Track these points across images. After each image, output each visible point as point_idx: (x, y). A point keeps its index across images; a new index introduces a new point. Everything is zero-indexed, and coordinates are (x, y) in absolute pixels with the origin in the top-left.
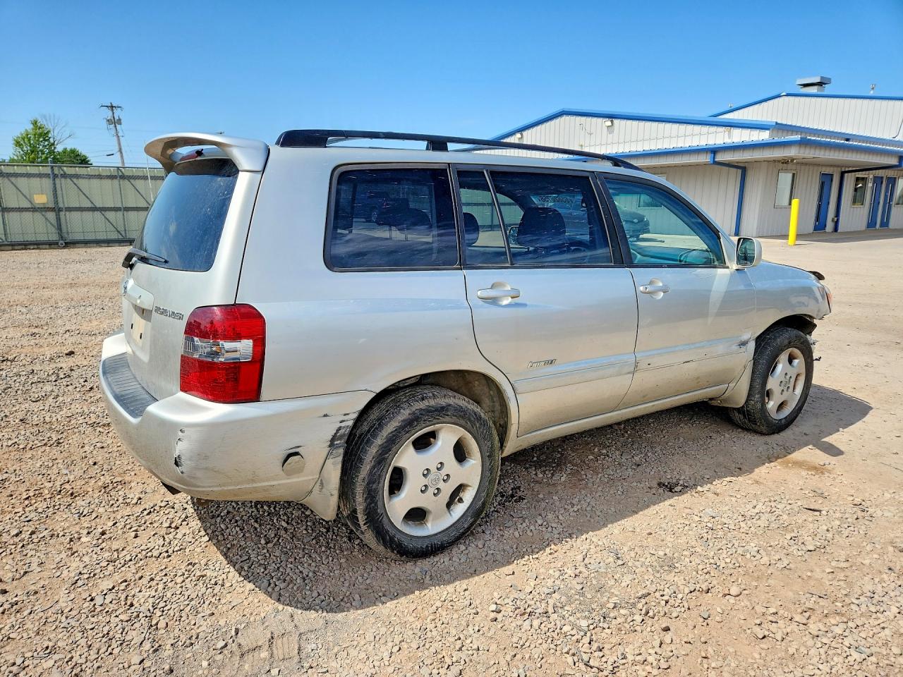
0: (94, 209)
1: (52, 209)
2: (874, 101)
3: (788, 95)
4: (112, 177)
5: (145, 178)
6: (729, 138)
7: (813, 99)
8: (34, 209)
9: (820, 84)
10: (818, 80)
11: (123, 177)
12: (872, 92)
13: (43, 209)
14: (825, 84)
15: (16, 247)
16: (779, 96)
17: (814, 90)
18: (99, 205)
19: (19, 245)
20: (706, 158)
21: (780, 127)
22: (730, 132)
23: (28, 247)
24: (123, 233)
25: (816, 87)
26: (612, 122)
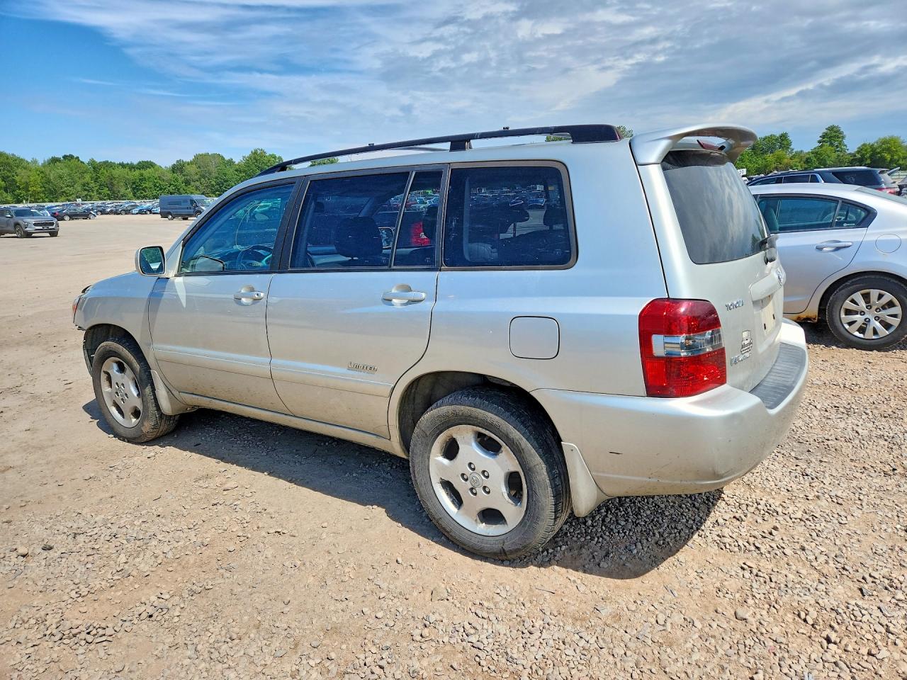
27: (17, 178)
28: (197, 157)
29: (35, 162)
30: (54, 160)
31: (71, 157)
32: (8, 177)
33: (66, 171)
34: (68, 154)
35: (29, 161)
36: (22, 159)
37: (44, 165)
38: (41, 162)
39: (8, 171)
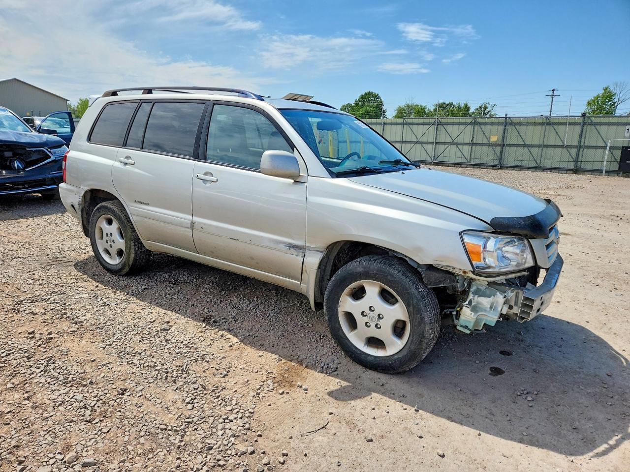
0: (524, 146)
1: (499, 145)
4: (542, 124)
5: (565, 124)
8: (489, 145)
11: (549, 124)
13: (495, 145)
15: (475, 167)
18: (527, 143)
19: (478, 165)
23: (481, 167)
24: (538, 162)
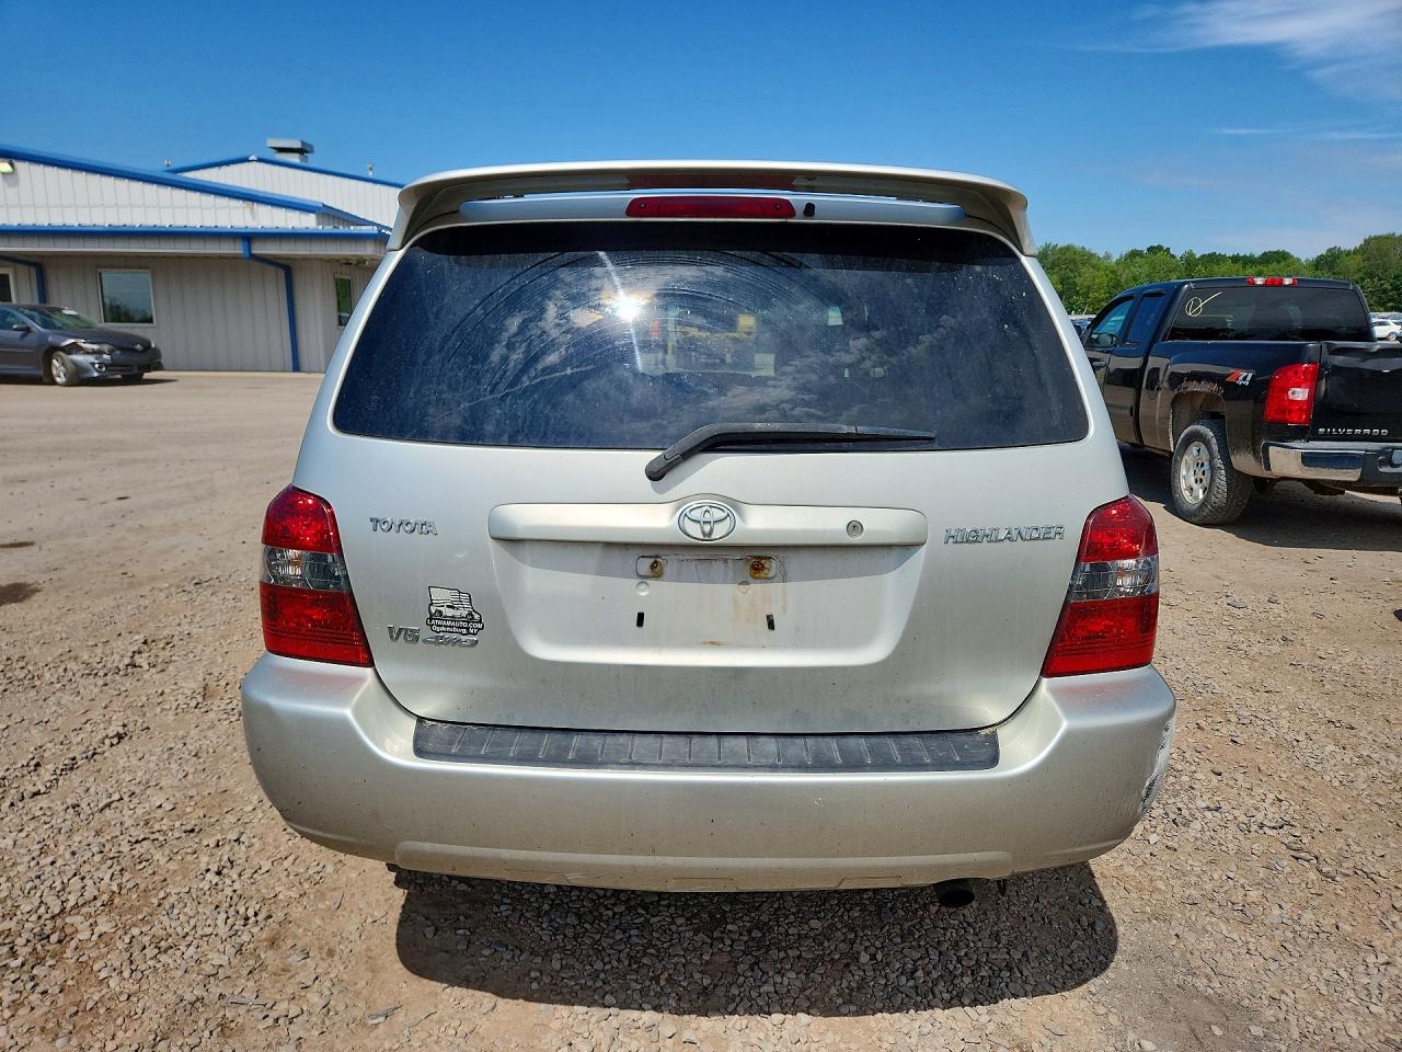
2: (378, 186)
3: (260, 160)
6: (254, 218)
7: (291, 171)
9: (301, 151)
10: (297, 145)
12: (371, 173)
14: (307, 152)
16: (245, 160)
17: (295, 159)
20: (236, 249)
21: (326, 212)
22: (252, 210)
25: (297, 155)
26: (12, 165)
27: (1078, 280)
28: (1367, 242)
29: (1108, 257)
30: (1135, 254)
31: (1160, 248)
32: (1068, 278)
33: (1146, 269)
34: (1156, 245)
35: (1101, 256)
36: (1092, 255)
37: (1118, 263)
38: (1115, 257)
39: (1072, 271)
